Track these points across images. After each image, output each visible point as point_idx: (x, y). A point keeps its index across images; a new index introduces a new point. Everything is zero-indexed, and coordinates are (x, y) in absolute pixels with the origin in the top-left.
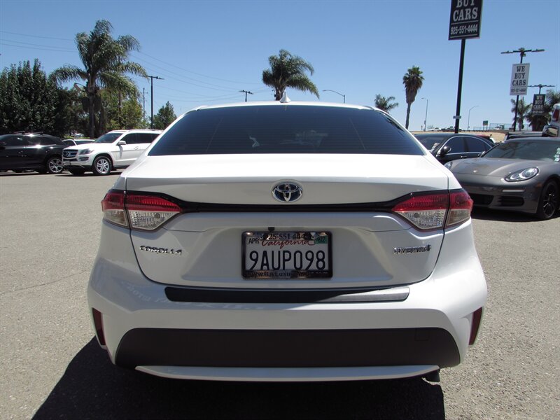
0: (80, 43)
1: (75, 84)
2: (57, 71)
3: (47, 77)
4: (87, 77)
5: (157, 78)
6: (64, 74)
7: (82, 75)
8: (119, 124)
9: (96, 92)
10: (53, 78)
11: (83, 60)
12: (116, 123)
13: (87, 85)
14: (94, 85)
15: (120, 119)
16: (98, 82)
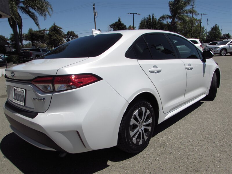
0: (170, 4)
1: (167, 21)
2: (161, 17)
3: (157, 20)
4: (172, 18)
5: (204, 14)
6: (163, 18)
7: (170, 17)
8: (191, 36)
9: (175, 24)
10: (159, 20)
11: (171, 11)
12: (190, 35)
13: (172, 21)
14: (174, 21)
15: (192, 34)
16: (176, 20)
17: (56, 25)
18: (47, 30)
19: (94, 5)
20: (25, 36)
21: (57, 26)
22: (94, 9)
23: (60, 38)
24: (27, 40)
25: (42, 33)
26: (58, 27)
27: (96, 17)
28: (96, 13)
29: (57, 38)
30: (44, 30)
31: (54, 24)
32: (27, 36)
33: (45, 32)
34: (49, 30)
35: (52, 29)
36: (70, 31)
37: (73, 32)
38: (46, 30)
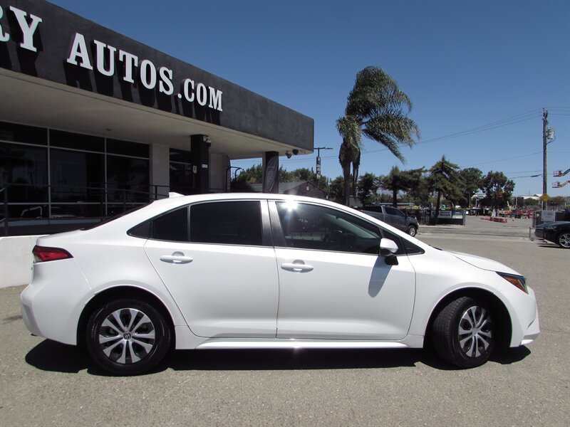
17: (447, 160)
18: (426, 171)
19: (546, 115)
20: (383, 180)
21: (448, 163)
22: (545, 123)
23: (450, 186)
24: (384, 188)
25: (416, 176)
26: (451, 165)
27: (548, 141)
28: (549, 131)
29: (445, 188)
30: (420, 171)
31: (443, 159)
32: (387, 181)
33: (423, 174)
34: (430, 171)
35: (437, 169)
36: (494, 172)
37: (502, 174)
38: (424, 169)
